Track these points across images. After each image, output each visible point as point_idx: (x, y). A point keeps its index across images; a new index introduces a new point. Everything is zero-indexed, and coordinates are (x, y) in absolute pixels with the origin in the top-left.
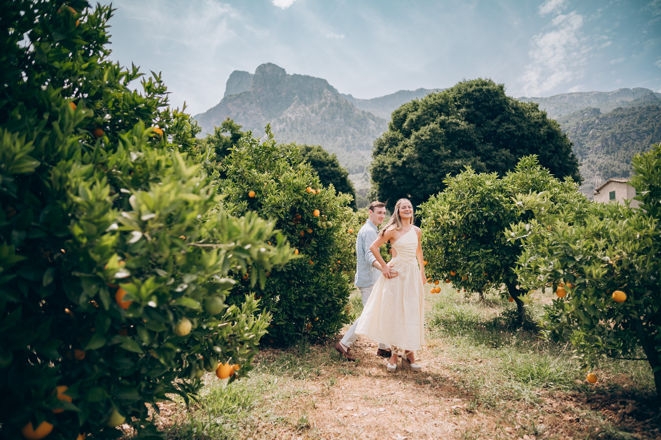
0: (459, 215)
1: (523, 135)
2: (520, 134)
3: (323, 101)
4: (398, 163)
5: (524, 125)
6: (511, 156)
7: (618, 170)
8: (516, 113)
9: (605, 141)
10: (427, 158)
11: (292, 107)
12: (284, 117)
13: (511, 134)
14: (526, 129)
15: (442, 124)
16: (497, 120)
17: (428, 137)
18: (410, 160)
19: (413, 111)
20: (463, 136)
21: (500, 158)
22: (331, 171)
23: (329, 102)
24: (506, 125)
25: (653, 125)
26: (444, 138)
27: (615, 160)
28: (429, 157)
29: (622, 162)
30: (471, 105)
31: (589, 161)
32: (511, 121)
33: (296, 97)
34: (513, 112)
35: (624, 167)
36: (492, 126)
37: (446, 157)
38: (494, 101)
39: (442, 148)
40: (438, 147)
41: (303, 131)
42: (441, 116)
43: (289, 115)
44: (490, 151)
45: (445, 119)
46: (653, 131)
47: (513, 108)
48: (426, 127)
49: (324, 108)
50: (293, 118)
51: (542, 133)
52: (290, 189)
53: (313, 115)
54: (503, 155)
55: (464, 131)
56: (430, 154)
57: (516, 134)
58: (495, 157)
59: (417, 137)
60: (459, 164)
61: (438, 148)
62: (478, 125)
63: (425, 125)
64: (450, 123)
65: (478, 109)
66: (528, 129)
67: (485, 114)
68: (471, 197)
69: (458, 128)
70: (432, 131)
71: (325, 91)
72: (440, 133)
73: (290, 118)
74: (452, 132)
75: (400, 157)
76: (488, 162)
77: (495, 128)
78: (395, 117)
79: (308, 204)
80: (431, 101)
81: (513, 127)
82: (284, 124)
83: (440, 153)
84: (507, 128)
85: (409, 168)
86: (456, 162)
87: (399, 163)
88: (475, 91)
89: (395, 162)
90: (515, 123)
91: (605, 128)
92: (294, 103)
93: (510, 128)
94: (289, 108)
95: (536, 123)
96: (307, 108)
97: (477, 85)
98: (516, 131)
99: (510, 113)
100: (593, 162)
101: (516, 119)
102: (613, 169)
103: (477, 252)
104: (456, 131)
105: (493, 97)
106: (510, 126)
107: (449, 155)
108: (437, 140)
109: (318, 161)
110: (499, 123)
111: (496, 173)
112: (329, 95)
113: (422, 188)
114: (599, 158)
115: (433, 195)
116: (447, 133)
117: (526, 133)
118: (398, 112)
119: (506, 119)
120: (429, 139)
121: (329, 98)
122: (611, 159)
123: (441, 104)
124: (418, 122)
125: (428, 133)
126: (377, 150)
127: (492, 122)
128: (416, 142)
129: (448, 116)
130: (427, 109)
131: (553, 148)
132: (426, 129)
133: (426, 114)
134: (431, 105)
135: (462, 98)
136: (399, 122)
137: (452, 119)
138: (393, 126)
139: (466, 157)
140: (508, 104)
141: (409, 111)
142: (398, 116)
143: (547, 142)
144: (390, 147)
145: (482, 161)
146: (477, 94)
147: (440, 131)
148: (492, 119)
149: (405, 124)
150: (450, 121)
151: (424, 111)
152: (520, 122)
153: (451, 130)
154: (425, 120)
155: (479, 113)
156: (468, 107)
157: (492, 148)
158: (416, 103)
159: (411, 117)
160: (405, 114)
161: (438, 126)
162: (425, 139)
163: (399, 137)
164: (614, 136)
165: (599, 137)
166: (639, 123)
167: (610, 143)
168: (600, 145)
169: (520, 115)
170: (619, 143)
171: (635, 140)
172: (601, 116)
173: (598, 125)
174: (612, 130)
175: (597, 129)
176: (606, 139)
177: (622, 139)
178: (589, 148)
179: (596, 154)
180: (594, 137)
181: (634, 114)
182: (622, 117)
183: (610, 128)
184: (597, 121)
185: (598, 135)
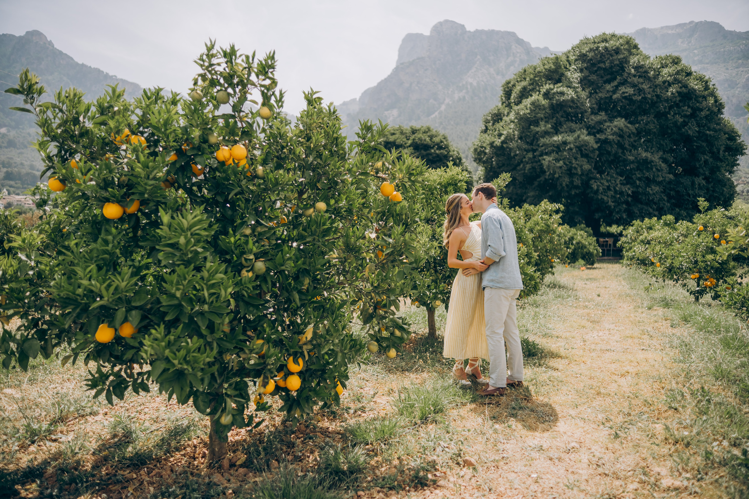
1: (645, 98)
2: (640, 98)
4: (496, 143)
5: (645, 86)
6: (628, 127)
8: (638, 72)
11: (473, 70)
12: (464, 83)
13: (629, 99)
14: (648, 91)
15: (547, 95)
16: (615, 83)
17: (528, 111)
18: (509, 139)
19: (521, 81)
20: (571, 107)
21: (612, 129)
22: (436, 154)
24: (623, 89)
26: (547, 111)
30: (584, 68)
32: (630, 83)
33: (479, 57)
34: (633, 71)
36: (608, 91)
37: (545, 133)
38: (613, 60)
39: (542, 123)
40: (536, 123)
42: (546, 84)
43: (470, 80)
44: (600, 123)
45: (550, 89)
49: (512, 68)
50: (475, 84)
53: (500, 77)
54: (615, 127)
55: (572, 100)
56: (530, 131)
57: (635, 98)
58: (606, 130)
59: (518, 114)
63: (527, 98)
64: (554, 93)
65: (591, 73)
66: (653, 91)
67: (602, 77)
69: (563, 98)
70: (533, 104)
71: (513, 47)
72: (543, 105)
73: (471, 84)
74: (557, 103)
75: (500, 135)
76: (598, 136)
77: (611, 94)
78: (504, 89)
80: (540, 68)
81: (630, 91)
82: (464, 91)
83: (538, 129)
84: (624, 93)
85: (507, 147)
86: (556, 138)
87: (498, 142)
88: (591, 50)
89: (493, 142)
90: (634, 86)
92: (476, 65)
93: (627, 93)
94: (470, 72)
95: (664, 82)
96: (492, 70)
98: (635, 95)
99: (629, 74)
101: (636, 80)
104: (561, 103)
106: (627, 90)
107: (552, 130)
108: (538, 113)
110: (617, 87)
112: (518, 50)
113: (521, 170)
116: (551, 105)
117: (649, 96)
118: (508, 83)
119: (624, 83)
120: (529, 114)
123: (549, 71)
124: (524, 94)
125: (529, 106)
126: (484, 128)
127: (608, 87)
128: (516, 118)
129: (554, 84)
130: (535, 77)
131: (689, 112)
132: (527, 102)
133: (532, 84)
134: (539, 72)
135: (576, 60)
136: (508, 93)
137: (558, 88)
138: (504, 98)
139: (572, 131)
140: (629, 62)
141: (517, 81)
142: (508, 88)
143: (681, 104)
144: (493, 124)
145: (589, 134)
146: (590, 55)
147: (544, 102)
148: (610, 83)
149: (512, 97)
150: (555, 90)
151: (531, 80)
152: (642, 83)
153: (555, 102)
154: (530, 90)
155: (593, 77)
156: (581, 71)
157: (605, 118)
158: (525, 71)
159: (518, 88)
160: (514, 85)
161: (541, 98)
162: (524, 114)
163: (506, 113)
169: (644, 74)
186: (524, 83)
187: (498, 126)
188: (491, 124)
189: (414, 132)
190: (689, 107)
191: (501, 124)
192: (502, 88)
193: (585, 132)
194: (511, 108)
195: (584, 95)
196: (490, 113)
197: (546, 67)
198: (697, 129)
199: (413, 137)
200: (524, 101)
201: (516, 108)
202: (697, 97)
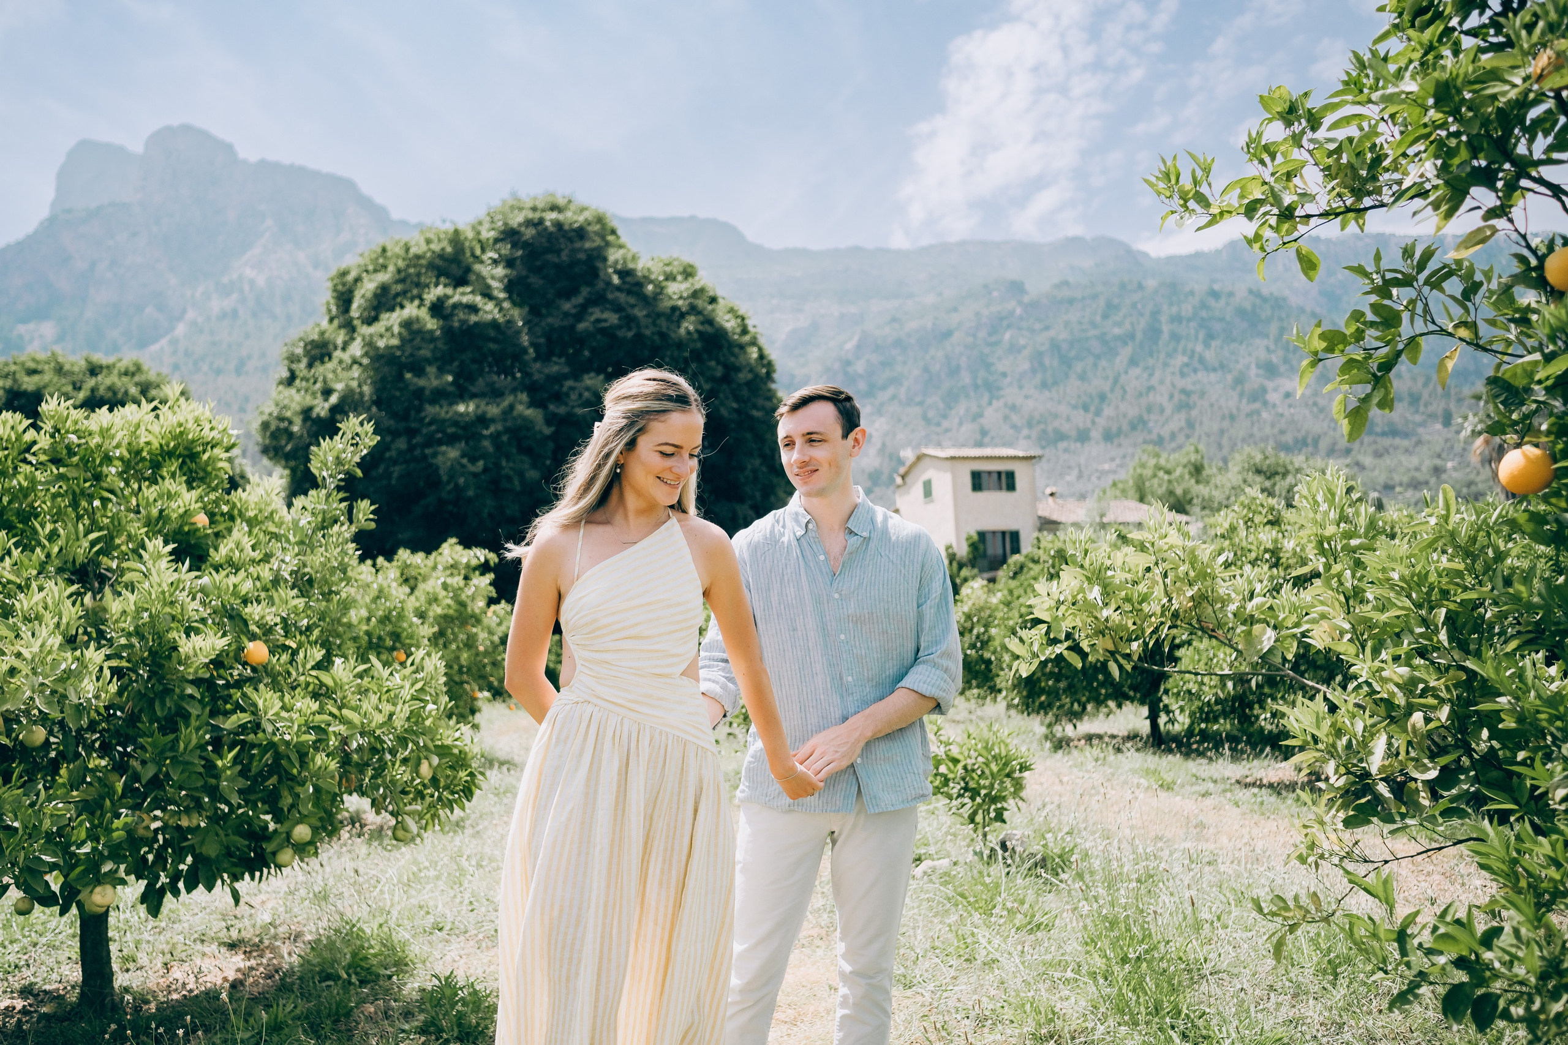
1: (639, 336)
2: (630, 334)
3: (345, 236)
4: (318, 410)
5: (640, 313)
7: (1066, 427)
8: (624, 283)
9: (1037, 358)
10: (394, 396)
11: (257, 251)
12: (234, 276)
13: (608, 333)
14: (645, 322)
15: (437, 309)
16: (579, 299)
17: (395, 342)
18: (349, 401)
19: (375, 271)
20: (494, 340)
21: (580, 395)
24: (596, 313)
25: (1132, 324)
26: (440, 344)
27: (1059, 402)
28: (398, 394)
29: (1075, 407)
30: (515, 259)
31: (1006, 405)
32: (610, 303)
33: (270, 222)
34: (616, 280)
35: (1081, 419)
36: (566, 314)
37: (440, 395)
38: (574, 251)
39: (431, 370)
40: (416, 369)
42: (436, 285)
43: (249, 272)
44: (556, 379)
45: (445, 295)
46: (1132, 336)
47: (617, 272)
48: (394, 315)
50: (261, 282)
54: (588, 389)
55: (494, 324)
56: (401, 385)
57: (621, 333)
58: (567, 395)
59: (369, 344)
60: (467, 414)
61: (419, 372)
62: (534, 312)
63: (392, 309)
64: (455, 306)
65: (532, 270)
66: (654, 324)
67: (552, 283)
69: (473, 318)
70: (407, 324)
71: (351, 211)
72: (432, 332)
73: (252, 281)
74: (460, 328)
75: (327, 392)
76: (552, 407)
77: (571, 320)
78: (335, 286)
80: (418, 247)
81: (612, 318)
82: (235, 297)
83: (421, 382)
84: (598, 321)
86: (461, 408)
87: (322, 409)
88: (529, 223)
89: (310, 409)
90: (618, 308)
91: (1038, 326)
92: (263, 241)
93: (605, 320)
94: (249, 253)
95: (674, 309)
97: (534, 209)
98: (620, 327)
99: (609, 283)
100: (1013, 408)
101: (622, 298)
102: (1056, 424)
104: (469, 327)
105: (570, 240)
106: (605, 315)
107: (447, 389)
108: (420, 348)
110: (583, 307)
112: (362, 221)
114: (1026, 397)
116: (448, 331)
117: (648, 332)
118: (344, 274)
119: (599, 300)
120: (398, 347)
122: (1052, 399)
123: (442, 256)
124: (384, 301)
125: (396, 329)
126: (285, 374)
127: (567, 306)
128: (366, 354)
129: (455, 287)
130: (408, 266)
131: (719, 372)
132: (393, 319)
133: (402, 281)
134: (418, 257)
135: (497, 241)
136: (344, 299)
137: (463, 295)
138: (334, 309)
139: (496, 394)
140: (605, 259)
141: (367, 271)
142: (344, 284)
143: (705, 356)
144: (310, 366)
145: (532, 404)
146: (529, 233)
147: (431, 324)
148: (568, 298)
149: (355, 306)
150: (456, 298)
151: (399, 271)
152: (633, 306)
153: (456, 324)
154: (397, 295)
155: (535, 281)
156: (510, 263)
157: (566, 370)
158: (384, 250)
159: (369, 286)
160: (358, 280)
161: (424, 313)
162: (387, 347)
163: (340, 341)
164: (1055, 346)
165: (1024, 347)
166: (1105, 316)
167: (1047, 361)
168: (1026, 366)
169: (635, 289)
170: (1066, 362)
171: (1098, 357)
172: (1026, 299)
173: (1021, 318)
174: (1052, 333)
175: (1020, 329)
176: (1040, 354)
177: (1073, 354)
178: (1004, 375)
179: (1021, 387)
180: (1014, 349)
181: (1095, 297)
182: (1071, 301)
183: (1047, 328)
184: (1018, 311)
185: (1022, 342)
186: (384, 277)
187: (320, 370)
188: (303, 365)
189: (94, 370)
190: (718, 362)
191: (330, 365)
192: (330, 285)
193: (524, 397)
194: (353, 329)
195: (518, 316)
196: (301, 339)
197: (433, 246)
198: (735, 405)
199: (91, 382)
200: (384, 316)
201: (366, 330)
202: (732, 345)
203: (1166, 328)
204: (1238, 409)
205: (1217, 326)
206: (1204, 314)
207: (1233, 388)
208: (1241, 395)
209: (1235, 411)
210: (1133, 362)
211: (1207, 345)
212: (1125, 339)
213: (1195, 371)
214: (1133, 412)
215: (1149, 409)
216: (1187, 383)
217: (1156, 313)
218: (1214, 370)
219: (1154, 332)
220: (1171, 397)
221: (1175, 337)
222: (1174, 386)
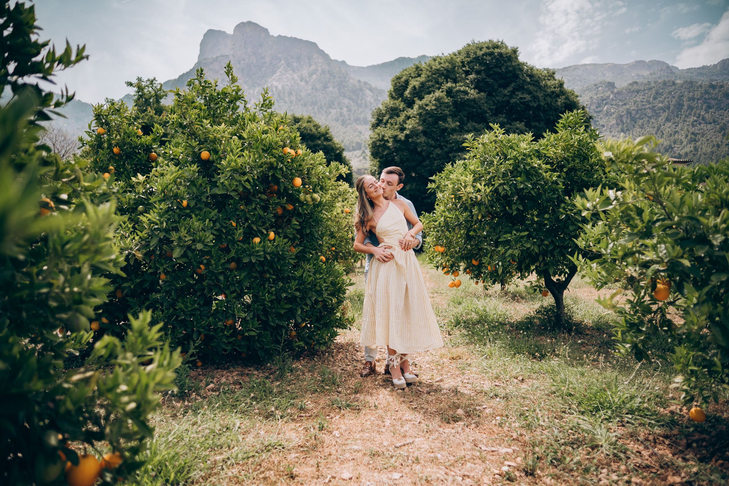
0: (486, 187)
1: (539, 106)
2: (535, 105)
3: (313, 67)
4: (400, 136)
5: (540, 95)
6: (526, 130)
8: (531, 80)
9: (620, 118)
10: (433, 131)
11: (278, 74)
12: (269, 85)
13: (526, 104)
14: (542, 99)
15: (449, 92)
16: (510, 88)
17: (433, 107)
18: (414, 133)
19: (416, 77)
20: (473, 107)
22: (324, 145)
23: (320, 69)
24: (520, 95)
25: (668, 102)
26: (451, 108)
28: (435, 130)
30: (481, 70)
32: (526, 90)
33: (282, 62)
34: (528, 80)
36: (505, 95)
37: (454, 131)
38: (507, 67)
39: (449, 120)
40: (444, 119)
41: (291, 102)
42: (447, 82)
43: (275, 83)
45: (452, 87)
47: (528, 75)
48: (431, 96)
49: (314, 76)
50: (280, 87)
51: (559, 103)
52: (257, 148)
53: (303, 83)
55: (474, 100)
56: (436, 126)
57: (531, 104)
59: (422, 108)
62: (490, 94)
63: (429, 93)
64: (457, 92)
65: (489, 76)
66: (545, 99)
67: (496, 81)
68: (501, 164)
69: (467, 97)
70: (438, 100)
71: (315, 56)
72: (447, 103)
73: (276, 87)
74: (461, 102)
75: (402, 129)
77: (508, 98)
78: (396, 84)
79: (284, 169)
80: (436, 66)
81: (528, 97)
83: (447, 126)
84: (521, 98)
85: (412, 142)
87: (402, 136)
88: (485, 54)
89: (396, 136)
90: (530, 93)
91: (620, 103)
92: (280, 70)
93: (525, 98)
94: (275, 75)
95: (553, 92)
96: (295, 76)
97: (488, 48)
98: (531, 101)
99: (524, 81)
101: (531, 88)
103: (509, 235)
104: (465, 101)
105: (505, 62)
106: (525, 96)
107: (457, 128)
108: (444, 110)
109: (309, 134)
110: (513, 92)
111: (531, 134)
112: (320, 61)
113: (427, 165)
115: (450, 164)
116: (455, 103)
117: (542, 104)
118: (398, 78)
119: (521, 88)
120: (435, 109)
121: (320, 65)
123: (447, 69)
124: (422, 90)
125: (433, 102)
126: (374, 122)
127: (505, 92)
129: (456, 83)
130: (432, 74)
133: (430, 81)
134: (436, 70)
135: (469, 62)
136: (401, 89)
137: (460, 87)
138: (394, 94)
141: (411, 77)
142: (400, 83)
144: (391, 118)
146: (487, 58)
147: (446, 100)
148: (505, 88)
149: (407, 92)
150: (458, 88)
151: (429, 76)
152: (536, 91)
153: (459, 100)
154: (431, 87)
155: (490, 80)
156: (478, 73)
158: (419, 67)
159: (414, 83)
160: (408, 81)
161: (444, 95)
162: (431, 110)
163: (401, 108)
164: (629, 112)
165: (614, 113)
166: (655, 98)
167: (624, 120)
168: (614, 122)
169: (536, 83)
170: (634, 120)
171: (650, 118)
172: (615, 91)
173: (613, 100)
174: (627, 107)
175: (612, 105)
176: (621, 116)
177: (637, 116)
178: (603, 126)
179: (611, 132)
180: (608, 114)
181: (650, 89)
182: (638, 92)
183: (625, 104)
184: (611, 96)
185: (612, 111)
186: (423, 78)
187: (396, 119)
188: (386, 118)
189: (297, 120)
197: (442, 66)
200: (426, 96)
203: (686, 104)
204: (722, 142)
205: (713, 102)
206: (706, 96)
207: (720, 132)
208: (724, 135)
209: (720, 143)
210: (668, 120)
211: (707, 111)
212: (663, 109)
213: (700, 124)
214: (666, 143)
215: (675, 142)
216: (696, 130)
217: (681, 96)
218: (710, 123)
219: (679, 106)
220: (687, 136)
221: (690, 108)
222: (688, 131)
